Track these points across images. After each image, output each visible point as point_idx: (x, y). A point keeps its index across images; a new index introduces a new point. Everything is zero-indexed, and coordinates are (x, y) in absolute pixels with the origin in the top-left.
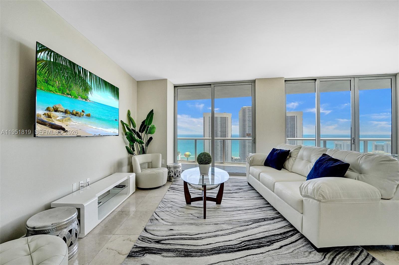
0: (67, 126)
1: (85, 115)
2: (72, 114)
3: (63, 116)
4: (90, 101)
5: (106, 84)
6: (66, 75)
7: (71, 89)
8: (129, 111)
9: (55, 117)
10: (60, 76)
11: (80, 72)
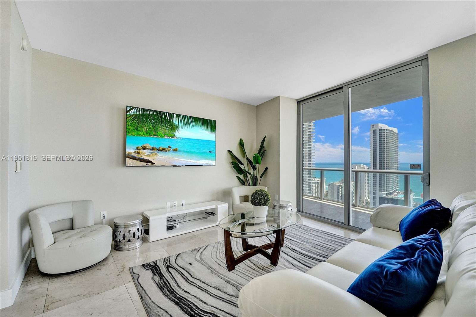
0: (154, 159)
1: (171, 150)
2: (158, 150)
3: (150, 152)
4: (177, 138)
5: (197, 120)
6: (153, 121)
7: (157, 131)
8: (241, 140)
9: (144, 154)
10: (148, 123)
11: (166, 116)
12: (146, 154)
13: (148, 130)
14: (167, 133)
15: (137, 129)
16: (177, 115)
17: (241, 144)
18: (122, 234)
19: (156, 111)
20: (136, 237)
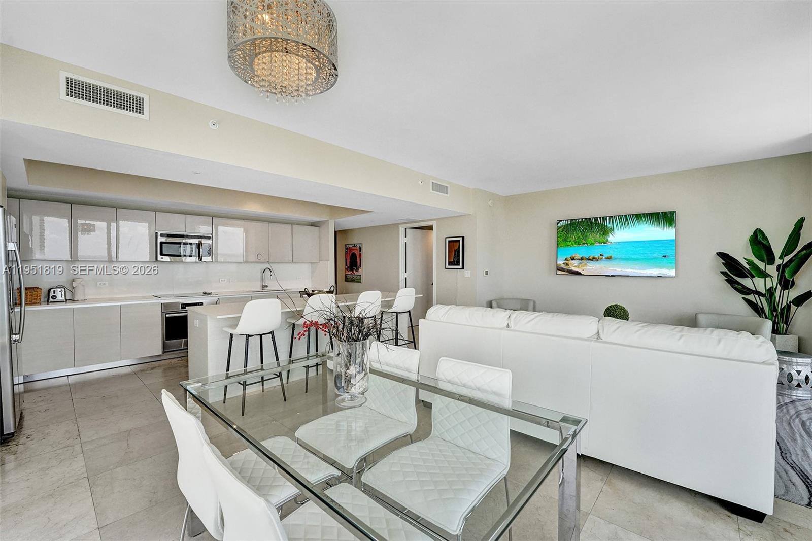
1: (604, 258)
2: (588, 260)
5: (638, 217)
6: (581, 228)
7: (587, 238)
9: (572, 265)
10: (576, 232)
11: (597, 221)
12: (574, 265)
13: (577, 239)
14: (598, 239)
15: (565, 240)
16: (611, 217)
19: (586, 219)
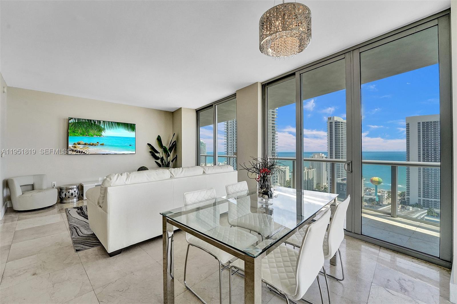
1: (99, 144)
2: (90, 145)
3: (83, 146)
4: (103, 136)
5: (119, 124)
6: (85, 126)
7: (89, 132)
8: (159, 136)
9: (79, 147)
10: (81, 128)
11: (95, 122)
12: (80, 148)
13: (82, 132)
14: (96, 134)
15: (74, 132)
16: (104, 122)
17: (159, 139)
18: (64, 193)
19: (88, 120)
20: (74, 196)
